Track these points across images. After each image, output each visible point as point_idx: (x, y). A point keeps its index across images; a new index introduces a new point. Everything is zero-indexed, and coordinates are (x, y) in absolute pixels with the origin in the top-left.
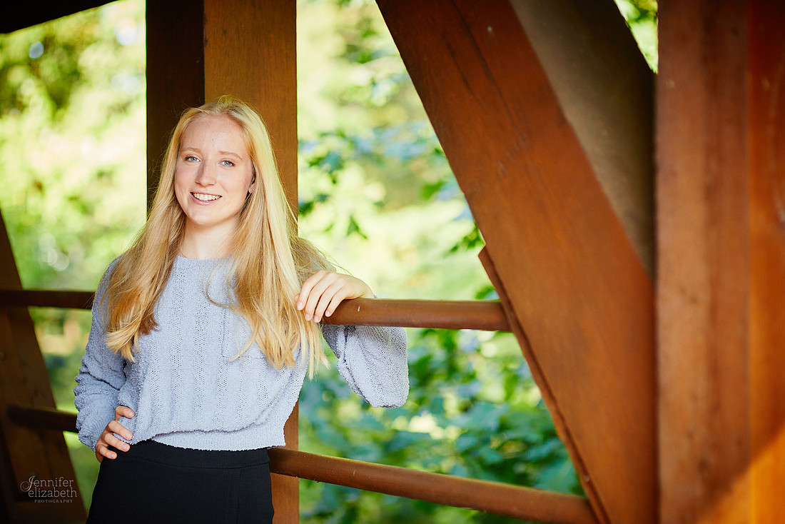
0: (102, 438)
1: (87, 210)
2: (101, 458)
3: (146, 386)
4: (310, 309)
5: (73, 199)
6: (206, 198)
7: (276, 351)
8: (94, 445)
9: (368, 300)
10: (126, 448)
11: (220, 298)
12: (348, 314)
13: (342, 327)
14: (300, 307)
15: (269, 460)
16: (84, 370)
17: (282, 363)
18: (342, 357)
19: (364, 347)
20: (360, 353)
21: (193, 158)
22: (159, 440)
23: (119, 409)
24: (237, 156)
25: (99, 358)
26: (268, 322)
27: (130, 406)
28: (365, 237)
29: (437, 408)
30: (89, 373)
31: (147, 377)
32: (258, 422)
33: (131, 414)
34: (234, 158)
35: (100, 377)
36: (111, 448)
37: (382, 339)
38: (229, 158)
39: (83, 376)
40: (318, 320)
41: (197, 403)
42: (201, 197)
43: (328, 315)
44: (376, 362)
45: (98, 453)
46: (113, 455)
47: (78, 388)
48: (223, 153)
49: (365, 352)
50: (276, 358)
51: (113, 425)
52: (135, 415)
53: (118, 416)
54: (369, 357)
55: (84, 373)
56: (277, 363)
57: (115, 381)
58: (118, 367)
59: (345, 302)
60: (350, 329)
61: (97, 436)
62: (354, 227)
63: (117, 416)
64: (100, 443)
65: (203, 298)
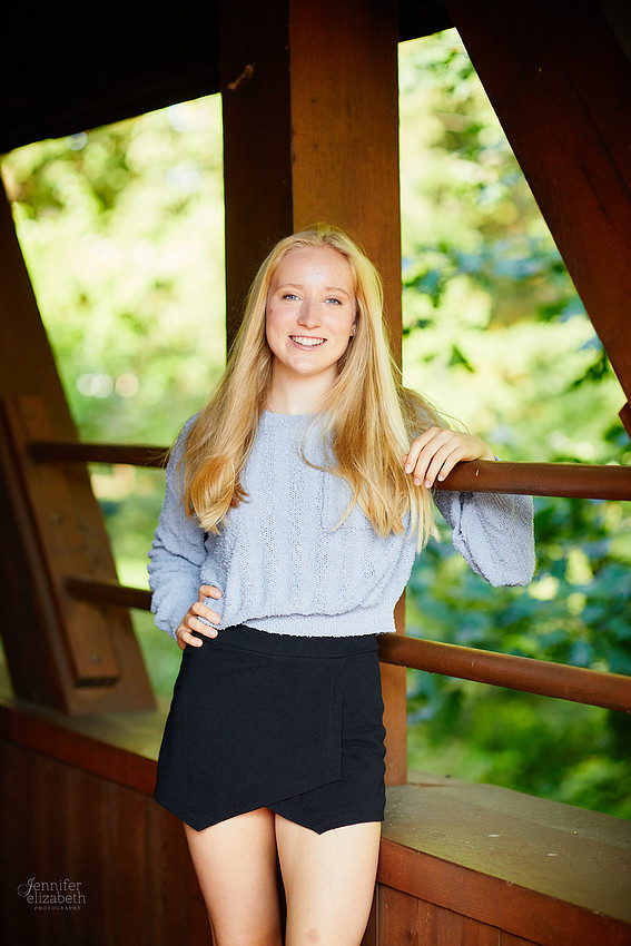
0: (185, 622)
1: (140, 328)
2: (184, 646)
3: (235, 564)
4: (420, 472)
5: (127, 316)
6: (310, 342)
7: (380, 517)
8: (174, 630)
9: (489, 462)
10: (213, 634)
11: (317, 459)
12: (464, 479)
13: (457, 493)
14: (409, 470)
15: (377, 647)
16: (158, 544)
17: (389, 530)
18: (457, 528)
19: (482, 517)
20: (479, 524)
21: (291, 296)
22: (250, 625)
23: (203, 589)
24: (344, 292)
25: (176, 531)
26: (372, 484)
27: (217, 584)
28: (470, 370)
29: (559, 570)
30: (163, 548)
31: (235, 552)
32: (365, 605)
33: (218, 595)
34: (341, 294)
35: (177, 552)
36: (195, 634)
37: (505, 508)
38: (334, 294)
39: (158, 551)
40: (429, 485)
41: (295, 583)
42: (305, 341)
43: (441, 479)
44: (497, 535)
45: (180, 639)
46: (198, 643)
47: (151, 566)
48: (329, 289)
49: (484, 522)
50: (381, 525)
51: (197, 608)
52: (224, 596)
53: (203, 597)
54: (488, 528)
55: (157, 547)
56: (383, 531)
57: (196, 557)
58: (198, 540)
59: (461, 464)
60: (466, 496)
61: (177, 620)
62: (458, 359)
63: (199, 596)
64: (183, 628)
65: (297, 460)
